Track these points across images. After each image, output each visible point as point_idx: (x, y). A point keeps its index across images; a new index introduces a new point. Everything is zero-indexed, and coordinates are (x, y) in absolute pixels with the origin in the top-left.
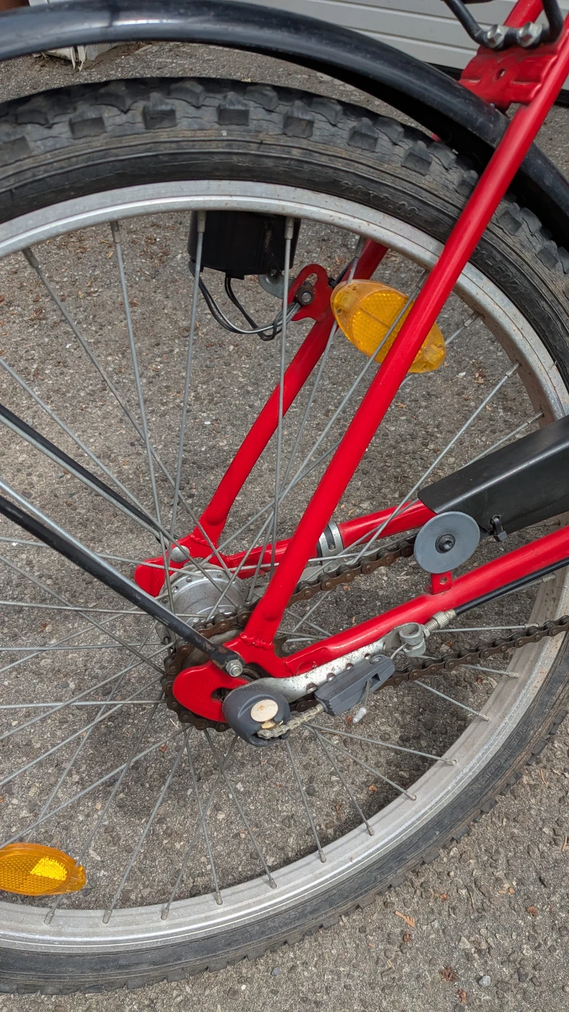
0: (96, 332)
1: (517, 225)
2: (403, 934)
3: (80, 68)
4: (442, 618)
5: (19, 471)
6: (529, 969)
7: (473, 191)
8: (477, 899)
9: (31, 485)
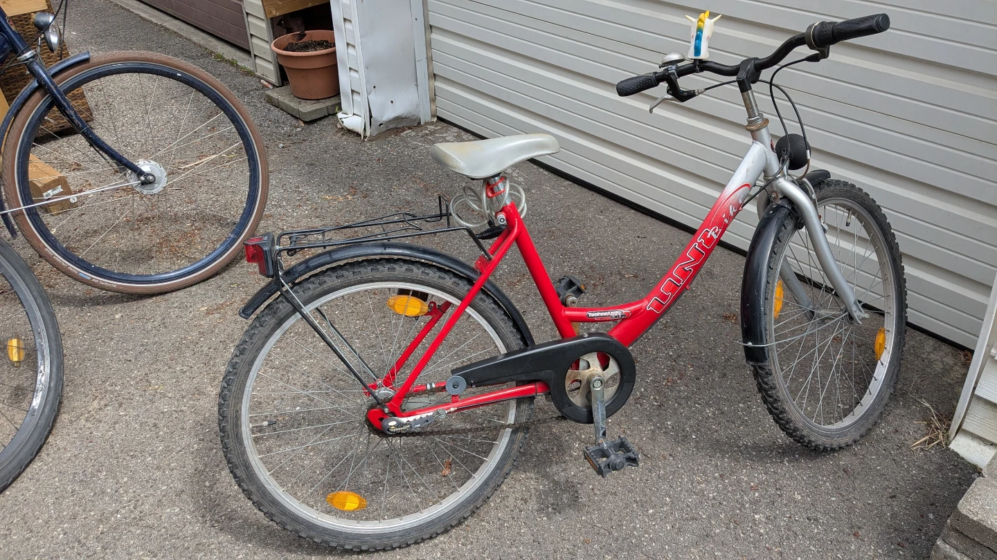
0: (353, 307)
3: (366, 140)
4: (452, 409)
5: (303, 374)
9: (308, 382)
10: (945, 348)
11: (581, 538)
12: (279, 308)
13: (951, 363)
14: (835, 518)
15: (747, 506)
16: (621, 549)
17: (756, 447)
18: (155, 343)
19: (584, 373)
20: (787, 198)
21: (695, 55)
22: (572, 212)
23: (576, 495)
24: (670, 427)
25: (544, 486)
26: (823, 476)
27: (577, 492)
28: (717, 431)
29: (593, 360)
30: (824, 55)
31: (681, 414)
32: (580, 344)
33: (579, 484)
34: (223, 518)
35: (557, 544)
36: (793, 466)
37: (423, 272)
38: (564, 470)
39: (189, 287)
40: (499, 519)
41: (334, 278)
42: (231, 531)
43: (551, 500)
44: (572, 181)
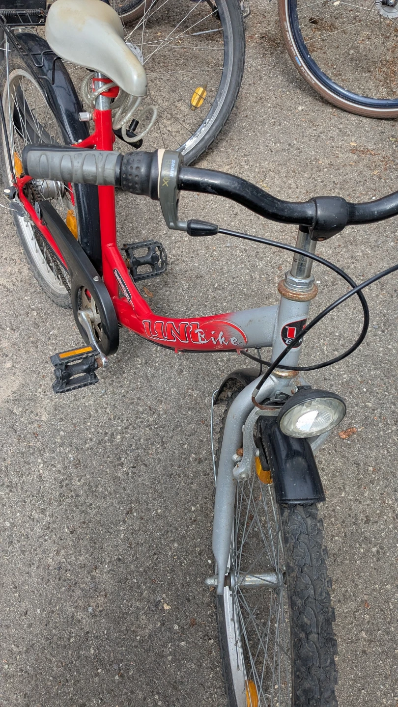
18: (298, 149)
39: (364, 116)
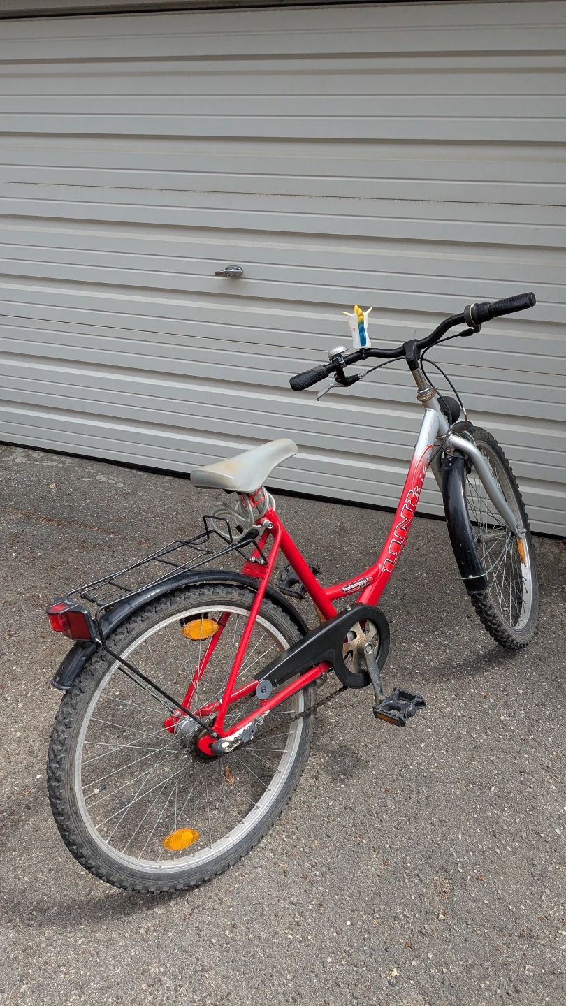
1: (266, 603)
2: (284, 871)
4: (267, 713)
6: (331, 865)
7: (255, 599)
8: (307, 850)
10: (547, 541)
11: (382, 790)
12: (95, 669)
13: (557, 551)
14: (554, 698)
15: (490, 712)
16: (420, 785)
17: (467, 663)
19: (354, 643)
20: (459, 450)
21: (362, 345)
22: (190, 505)
23: (355, 755)
24: (394, 670)
25: (324, 758)
26: (527, 669)
27: (354, 753)
28: (431, 661)
29: (357, 628)
30: (477, 330)
31: (396, 655)
32: (349, 617)
33: (352, 745)
34: (34, 913)
35: (366, 803)
36: (503, 669)
37: (213, 592)
38: (332, 738)
40: (304, 803)
41: (140, 622)
42: (50, 922)
43: (337, 768)
44: (171, 476)
